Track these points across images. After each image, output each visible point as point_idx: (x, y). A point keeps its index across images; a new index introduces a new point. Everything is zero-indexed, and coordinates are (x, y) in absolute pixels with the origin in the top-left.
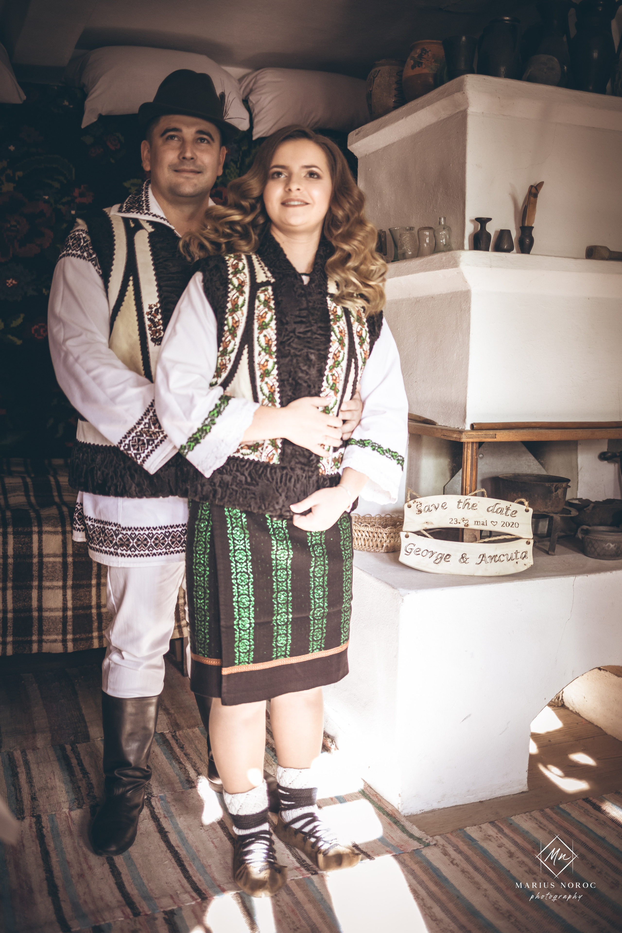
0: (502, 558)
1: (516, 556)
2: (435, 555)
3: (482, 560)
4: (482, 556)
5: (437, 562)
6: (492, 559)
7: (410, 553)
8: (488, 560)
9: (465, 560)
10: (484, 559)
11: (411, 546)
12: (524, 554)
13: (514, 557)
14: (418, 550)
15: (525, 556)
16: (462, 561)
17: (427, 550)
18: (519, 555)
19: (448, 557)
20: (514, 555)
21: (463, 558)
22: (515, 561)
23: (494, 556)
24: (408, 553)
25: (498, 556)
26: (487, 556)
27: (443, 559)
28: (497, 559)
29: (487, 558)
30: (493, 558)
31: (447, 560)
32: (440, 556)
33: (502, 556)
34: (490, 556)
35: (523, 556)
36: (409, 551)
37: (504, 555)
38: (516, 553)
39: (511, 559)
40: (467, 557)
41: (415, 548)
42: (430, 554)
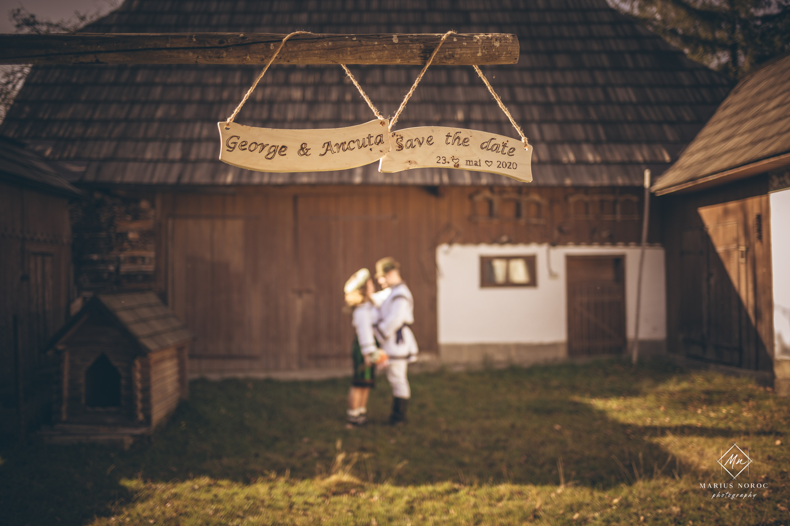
0: (352, 145)
1: (370, 142)
2: (267, 148)
3: (327, 150)
4: (326, 145)
5: (269, 156)
6: (339, 148)
7: (234, 148)
8: (335, 149)
9: (306, 151)
10: (329, 148)
11: (235, 140)
12: (379, 138)
13: (367, 143)
14: (244, 143)
15: (380, 141)
16: (302, 153)
17: (256, 143)
18: (373, 140)
19: (283, 149)
20: (367, 140)
21: (302, 149)
22: (369, 147)
23: (342, 143)
24: (231, 149)
25: (347, 143)
26: (333, 144)
27: (277, 153)
28: (346, 146)
29: (333, 147)
30: (341, 146)
31: (282, 153)
32: (273, 149)
33: (352, 143)
34: (337, 144)
35: (378, 141)
36: (232, 146)
37: (353, 142)
38: (370, 137)
39: (364, 146)
40: (308, 148)
41: (239, 142)
42: (259, 148)
